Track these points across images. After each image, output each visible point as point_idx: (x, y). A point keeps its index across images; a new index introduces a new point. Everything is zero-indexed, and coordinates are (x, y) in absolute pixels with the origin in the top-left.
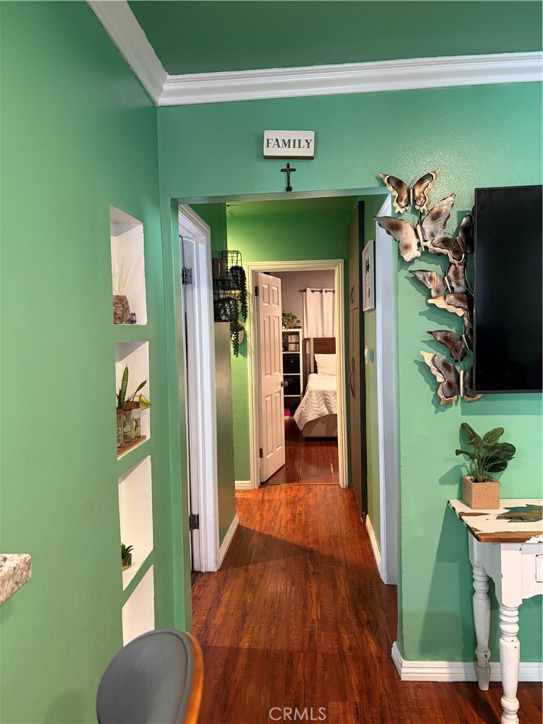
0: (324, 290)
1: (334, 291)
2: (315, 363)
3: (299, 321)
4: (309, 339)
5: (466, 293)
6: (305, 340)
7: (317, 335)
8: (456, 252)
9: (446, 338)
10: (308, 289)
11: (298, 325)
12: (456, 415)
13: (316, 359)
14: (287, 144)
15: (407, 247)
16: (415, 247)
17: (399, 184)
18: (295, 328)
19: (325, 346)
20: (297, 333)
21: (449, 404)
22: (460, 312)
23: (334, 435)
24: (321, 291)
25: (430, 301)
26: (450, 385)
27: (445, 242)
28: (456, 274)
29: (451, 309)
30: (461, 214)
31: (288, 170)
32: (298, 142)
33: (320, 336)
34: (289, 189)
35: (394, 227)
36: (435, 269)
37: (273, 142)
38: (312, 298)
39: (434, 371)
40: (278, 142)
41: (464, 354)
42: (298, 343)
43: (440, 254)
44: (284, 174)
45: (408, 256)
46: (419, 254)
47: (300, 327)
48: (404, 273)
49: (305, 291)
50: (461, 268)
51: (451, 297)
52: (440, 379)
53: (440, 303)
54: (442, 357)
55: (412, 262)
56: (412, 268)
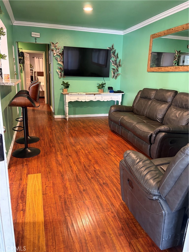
0: (40, 58)
1: (42, 59)
2: (38, 79)
3: (33, 66)
4: (36, 72)
5: (63, 61)
6: (35, 72)
7: (38, 71)
8: (61, 55)
9: (60, 68)
10: (35, 57)
11: (33, 67)
12: (62, 80)
13: (38, 78)
14: (35, 35)
15: (55, 54)
16: (56, 54)
17: (53, 44)
18: (32, 68)
19: (41, 74)
20: (32, 70)
21: (61, 78)
22: (62, 64)
23: (44, 96)
24: (39, 58)
25: (58, 62)
26: (61, 75)
27: (60, 54)
28: (61, 58)
29: (61, 64)
30: (62, 49)
31: (36, 39)
32: (37, 35)
33: (39, 71)
34: (36, 42)
35: (53, 50)
36: (59, 58)
37: (33, 34)
38: (36, 60)
39: (59, 73)
40: (34, 34)
41: (63, 71)
42: (33, 73)
43: (59, 55)
44: (35, 40)
45: (55, 55)
46: (56, 55)
47: (33, 68)
48: (54, 58)
49: (34, 58)
50: (62, 58)
51: (61, 62)
52: (59, 74)
53: (59, 63)
54: (59, 71)
55: (55, 56)
56: (55, 57)
